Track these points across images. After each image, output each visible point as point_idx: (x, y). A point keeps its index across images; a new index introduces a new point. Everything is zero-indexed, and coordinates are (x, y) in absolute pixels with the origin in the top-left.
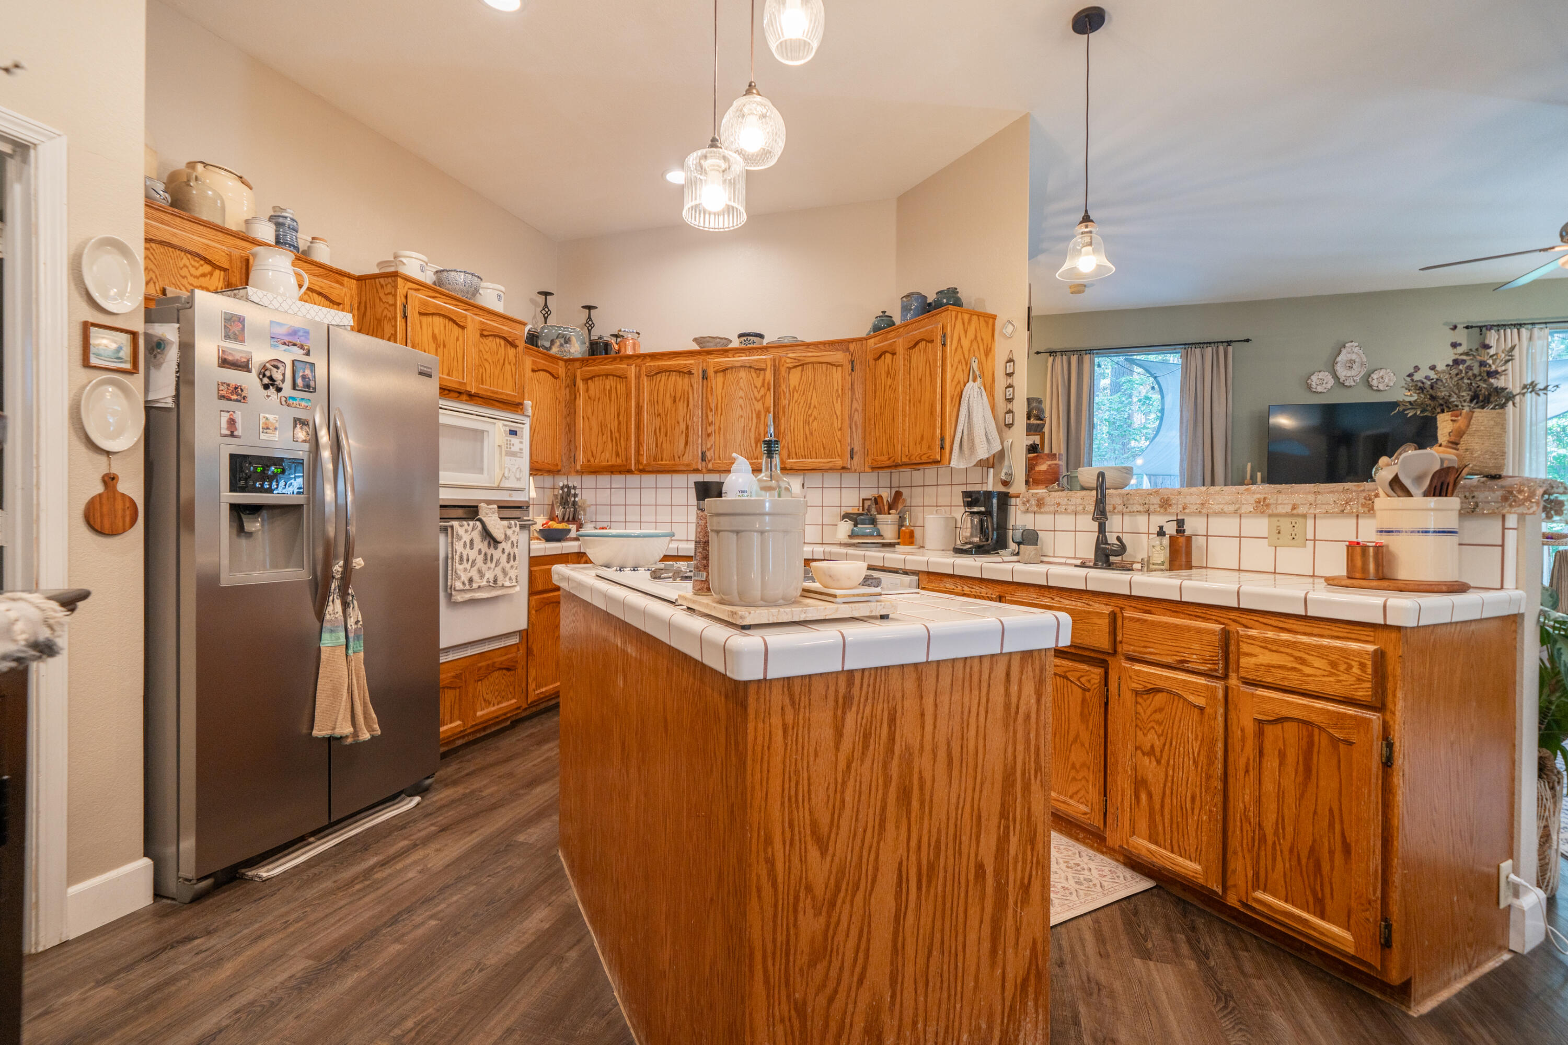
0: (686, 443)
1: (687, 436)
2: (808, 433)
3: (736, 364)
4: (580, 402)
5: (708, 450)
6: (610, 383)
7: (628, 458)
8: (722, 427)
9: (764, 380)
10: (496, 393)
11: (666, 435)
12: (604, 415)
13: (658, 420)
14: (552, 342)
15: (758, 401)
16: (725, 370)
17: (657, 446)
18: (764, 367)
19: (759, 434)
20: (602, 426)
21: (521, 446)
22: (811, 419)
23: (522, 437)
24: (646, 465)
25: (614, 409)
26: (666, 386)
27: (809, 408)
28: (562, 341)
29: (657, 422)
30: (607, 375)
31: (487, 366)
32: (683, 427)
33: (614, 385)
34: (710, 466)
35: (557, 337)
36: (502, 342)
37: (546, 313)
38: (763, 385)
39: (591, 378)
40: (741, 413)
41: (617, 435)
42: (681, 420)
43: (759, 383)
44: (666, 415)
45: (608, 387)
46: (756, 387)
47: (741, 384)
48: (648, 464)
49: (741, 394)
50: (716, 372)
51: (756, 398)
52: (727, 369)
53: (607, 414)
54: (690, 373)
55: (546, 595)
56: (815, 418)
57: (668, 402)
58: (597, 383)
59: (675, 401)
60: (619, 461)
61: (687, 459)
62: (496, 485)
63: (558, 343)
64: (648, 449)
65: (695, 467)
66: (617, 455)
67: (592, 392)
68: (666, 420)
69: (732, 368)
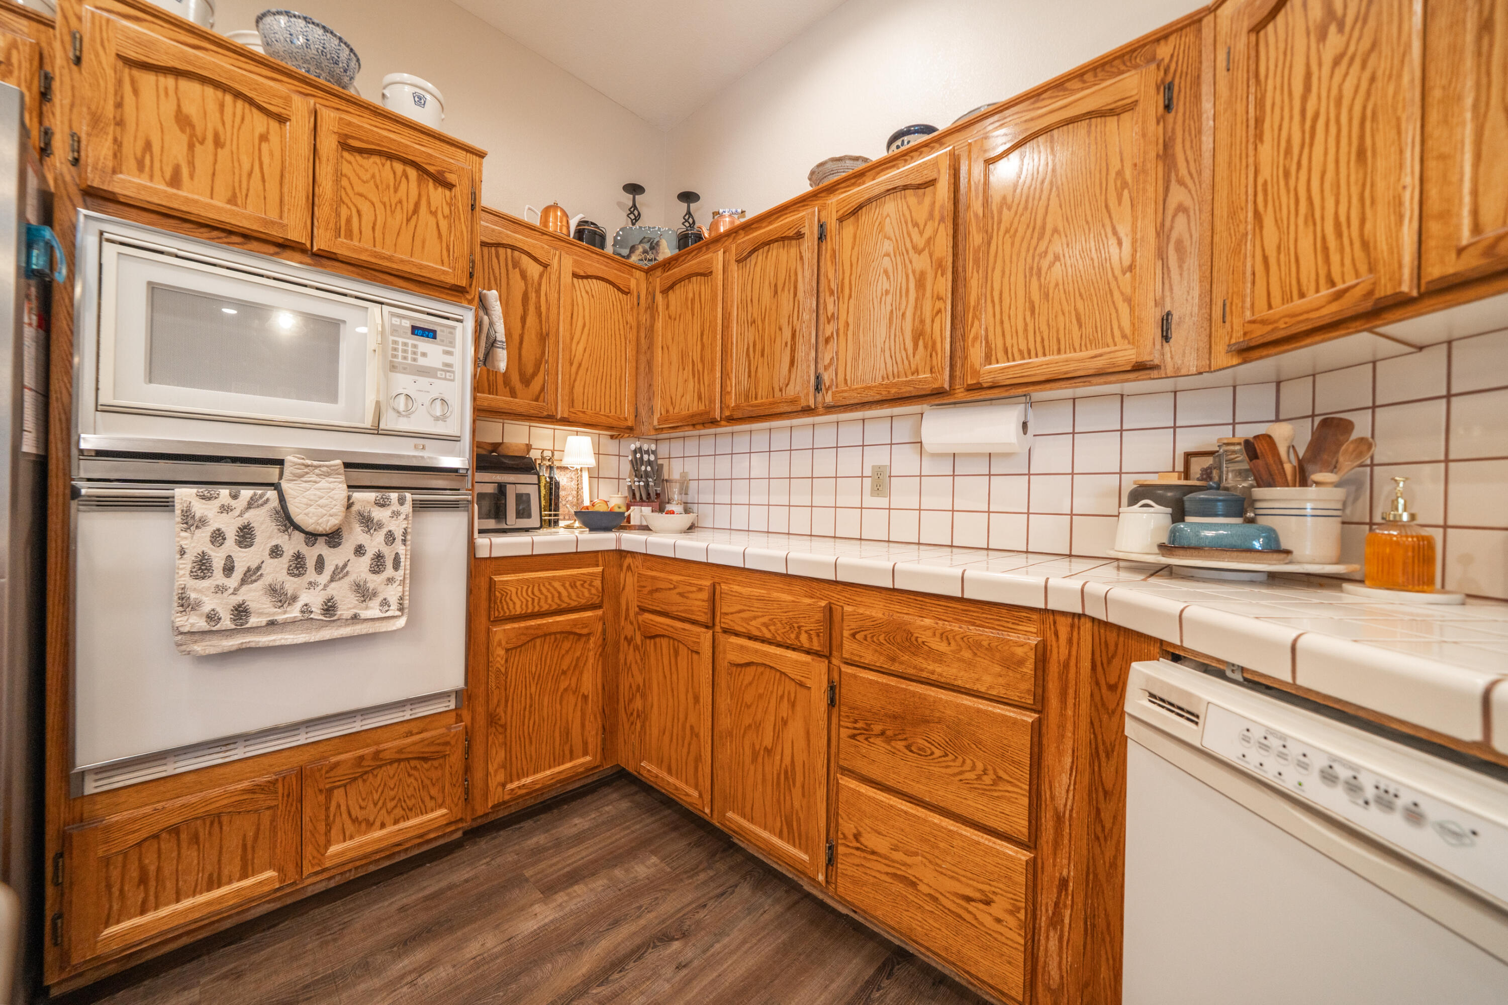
0: (792, 363)
1: (793, 351)
2: (1036, 296)
3: (877, 191)
4: (659, 325)
5: (826, 368)
6: (694, 286)
7: (712, 401)
8: (851, 321)
9: (933, 203)
10: (390, 259)
11: (763, 355)
12: (686, 339)
13: (752, 329)
14: (633, 249)
15: (919, 252)
16: (856, 211)
17: (749, 376)
18: (934, 175)
19: (922, 322)
20: (683, 355)
21: (448, 359)
22: (1045, 264)
23: (452, 343)
24: (733, 409)
25: (697, 329)
26: (763, 270)
27: (1041, 237)
28: (647, 246)
29: (750, 335)
30: (689, 277)
31: (365, 207)
32: (787, 334)
33: (697, 289)
34: (829, 399)
35: (641, 242)
36: (412, 173)
37: (635, 214)
38: (931, 216)
39: (672, 287)
40: (886, 286)
41: (700, 366)
42: (784, 322)
43: (921, 215)
44: (763, 321)
45: (690, 295)
46: (916, 225)
47: (888, 229)
48: (737, 407)
49: (888, 246)
50: (841, 220)
51: (914, 248)
52: (860, 207)
53: (690, 336)
54: (799, 236)
55: (533, 623)
56: (1057, 258)
57: (767, 294)
58: (678, 292)
59: (776, 292)
60: (702, 407)
61: (791, 391)
62: (368, 423)
63: (641, 250)
64: (738, 383)
65: (803, 403)
66: (700, 398)
67: (672, 308)
68: (764, 329)
69: (869, 201)
